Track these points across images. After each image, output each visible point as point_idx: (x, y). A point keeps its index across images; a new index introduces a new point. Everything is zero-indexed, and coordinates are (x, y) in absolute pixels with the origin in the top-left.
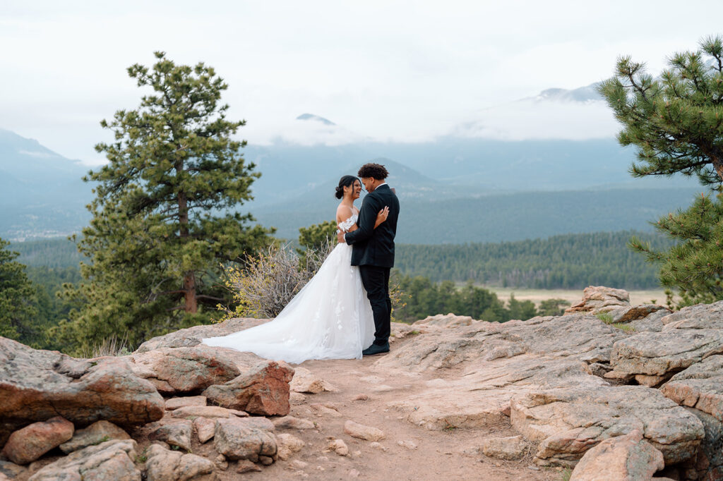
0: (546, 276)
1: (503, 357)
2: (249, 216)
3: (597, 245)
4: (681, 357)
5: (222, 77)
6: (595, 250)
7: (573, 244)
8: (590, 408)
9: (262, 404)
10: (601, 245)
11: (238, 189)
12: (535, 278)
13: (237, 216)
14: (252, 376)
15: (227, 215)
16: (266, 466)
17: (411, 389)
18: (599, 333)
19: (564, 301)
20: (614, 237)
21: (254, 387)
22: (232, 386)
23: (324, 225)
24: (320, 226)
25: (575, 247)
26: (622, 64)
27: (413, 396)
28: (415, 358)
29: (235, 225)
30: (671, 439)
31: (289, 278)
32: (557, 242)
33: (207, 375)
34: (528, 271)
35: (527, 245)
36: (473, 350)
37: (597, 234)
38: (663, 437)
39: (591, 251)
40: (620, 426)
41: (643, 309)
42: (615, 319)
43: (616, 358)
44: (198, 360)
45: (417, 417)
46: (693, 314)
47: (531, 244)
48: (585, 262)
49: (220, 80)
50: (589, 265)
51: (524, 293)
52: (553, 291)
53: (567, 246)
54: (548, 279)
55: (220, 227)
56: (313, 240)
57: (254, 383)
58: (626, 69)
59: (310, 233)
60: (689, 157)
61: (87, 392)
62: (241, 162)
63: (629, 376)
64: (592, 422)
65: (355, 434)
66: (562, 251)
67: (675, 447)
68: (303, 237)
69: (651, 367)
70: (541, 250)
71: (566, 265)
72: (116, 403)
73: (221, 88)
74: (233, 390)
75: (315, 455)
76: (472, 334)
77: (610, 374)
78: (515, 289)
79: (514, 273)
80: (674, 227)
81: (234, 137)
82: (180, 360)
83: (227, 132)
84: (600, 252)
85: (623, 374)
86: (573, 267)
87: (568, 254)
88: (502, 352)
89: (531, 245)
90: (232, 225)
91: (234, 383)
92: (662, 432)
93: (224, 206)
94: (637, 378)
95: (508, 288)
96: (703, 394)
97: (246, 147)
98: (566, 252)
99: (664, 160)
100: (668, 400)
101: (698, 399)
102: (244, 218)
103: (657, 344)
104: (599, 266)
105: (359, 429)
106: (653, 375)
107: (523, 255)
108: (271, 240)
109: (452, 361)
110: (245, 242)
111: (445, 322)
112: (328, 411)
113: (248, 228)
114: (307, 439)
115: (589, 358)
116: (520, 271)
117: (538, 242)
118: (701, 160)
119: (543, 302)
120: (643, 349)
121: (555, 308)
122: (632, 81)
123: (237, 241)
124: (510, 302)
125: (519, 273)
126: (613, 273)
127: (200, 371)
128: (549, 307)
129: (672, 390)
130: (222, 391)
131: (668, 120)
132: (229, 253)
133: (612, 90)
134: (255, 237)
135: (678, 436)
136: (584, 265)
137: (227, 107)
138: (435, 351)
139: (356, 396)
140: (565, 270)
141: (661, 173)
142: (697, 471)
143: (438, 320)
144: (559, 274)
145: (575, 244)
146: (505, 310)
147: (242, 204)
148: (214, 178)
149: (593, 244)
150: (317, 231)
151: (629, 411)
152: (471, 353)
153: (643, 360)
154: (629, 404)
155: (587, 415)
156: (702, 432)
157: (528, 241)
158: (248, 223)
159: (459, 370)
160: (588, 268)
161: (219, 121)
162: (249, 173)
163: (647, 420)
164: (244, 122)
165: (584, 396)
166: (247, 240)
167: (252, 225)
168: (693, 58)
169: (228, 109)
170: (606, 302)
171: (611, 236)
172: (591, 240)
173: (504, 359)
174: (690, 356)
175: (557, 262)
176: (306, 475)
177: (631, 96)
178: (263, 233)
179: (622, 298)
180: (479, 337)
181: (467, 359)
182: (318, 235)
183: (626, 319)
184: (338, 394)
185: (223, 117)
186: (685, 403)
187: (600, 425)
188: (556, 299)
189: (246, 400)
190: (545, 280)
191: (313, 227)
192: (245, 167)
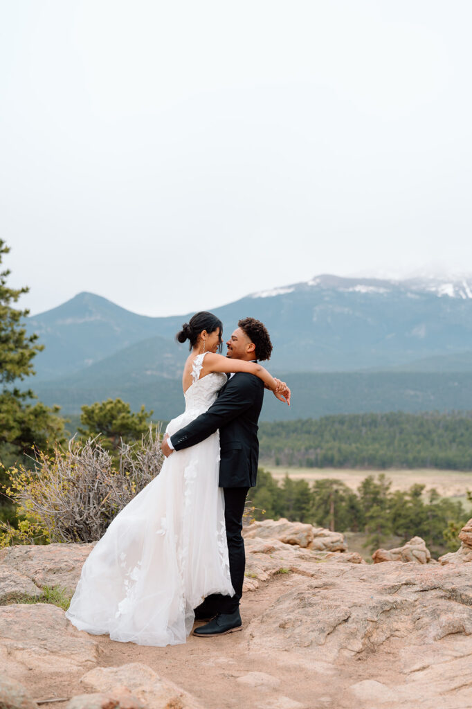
0: (317, 455)
1: (458, 633)
2: (30, 393)
3: (366, 426)
6: (364, 430)
7: (343, 424)
10: (370, 425)
11: (18, 363)
12: (306, 457)
13: (16, 392)
15: (5, 391)
19: (338, 480)
20: (382, 418)
23: (108, 403)
24: (103, 404)
25: (345, 428)
28: (316, 634)
29: (13, 403)
31: (96, 485)
32: (329, 421)
34: (300, 450)
35: (299, 425)
36: (403, 617)
37: (366, 415)
39: (361, 431)
47: (303, 424)
48: (355, 442)
50: (359, 445)
51: (297, 471)
52: (324, 470)
53: (337, 426)
54: (319, 458)
56: (96, 419)
59: (93, 412)
62: (21, 334)
66: (333, 431)
68: (85, 416)
70: (313, 429)
71: (336, 444)
76: (394, 589)
78: (286, 468)
79: (286, 451)
81: (16, 306)
83: (7, 300)
84: (369, 432)
86: (344, 446)
87: (339, 433)
88: (456, 625)
90: (10, 403)
97: (28, 317)
98: (336, 432)
102: (23, 396)
104: (368, 446)
107: (295, 434)
108: (53, 421)
110: (24, 422)
111: (277, 529)
113: (28, 407)
116: (293, 449)
117: (310, 422)
119: (317, 482)
123: (15, 421)
124: (284, 481)
125: (291, 452)
126: (381, 452)
128: (323, 486)
134: (36, 416)
136: (354, 445)
137: (8, 272)
138: (346, 621)
140: (336, 449)
143: (268, 528)
144: (330, 453)
145: (345, 424)
146: (279, 489)
147: (22, 380)
149: (363, 425)
150: (101, 409)
152: (402, 623)
157: (299, 421)
158: (28, 401)
159: (391, 658)
160: (357, 448)
162: (31, 345)
164: (28, 289)
166: (26, 419)
167: (33, 404)
172: (360, 420)
173: (460, 637)
175: (327, 442)
178: (44, 412)
180: (408, 595)
181: (397, 633)
182: (102, 414)
185: (3, 283)
188: (329, 478)
190: (316, 459)
191: (96, 405)
192: (26, 339)
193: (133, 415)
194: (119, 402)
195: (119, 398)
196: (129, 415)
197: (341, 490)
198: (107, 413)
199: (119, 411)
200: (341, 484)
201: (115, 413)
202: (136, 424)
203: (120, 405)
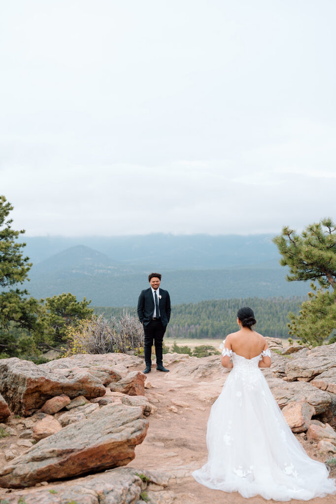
0: (196, 330)
2: (25, 292)
3: (231, 308)
4: (319, 369)
5: (10, 202)
6: (230, 311)
7: (215, 307)
8: (281, 391)
9: (135, 391)
10: (234, 307)
11: (20, 274)
12: (189, 331)
13: (18, 291)
14: (131, 378)
15: (11, 291)
16: (147, 416)
17: (192, 386)
18: (277, 359)
19: (211, 347)
20: (243, 302)
21: (133, 383)
22: (122, 383)
23: (63, 296)
24: (60, 297)
25: (216, 309)
26: (285, 230)
27: (195, 389)
28: (188, 373)
29: (16, 297)
30: (317, 403)
31: (104, 332)
32: (204, 305)
33: (110, 379)
34: (184, 326)
35: (184, 307)
36: (215, 368)
37: (231, 300)
38: (314, 402)
39: (228, 311)
40: (295, 398)
41: (296, 348)
42: (283, 353)
43: (288, 370)
44: (105, 371)
45: (202, 397)
46: (321, 350)
48: (223, 320)
49: (9, 204)
50: (226, 322)
51: (182, 341)
52: (201, 340)
53: (211, 308)
54: (198, 331)
55: (8, 298)
56: (55, 305)
57: (133, 381)
58: (287, 232)
59: (53, 301)
60: (315, 272)
61: (78, 383)
62: (19, 257)
63: (294, 378)
64: (283, 397)
65: (177, 404)
66: (208, 312)
67: (319, 406)
69: (305, 374)
70: (193, 311)
71: (210, 321)
72: (88, 388)
73: (9, 209)
74: (122, 385)
75: (163, 412)
77: (285, 378)
78: (175, 339)
79: (174, 327)
80: (310, 308)
81: (17, 241)
82: (96, 371)
83: (12, 237)
84: (233, 313)
85: (291, 378)
86: (216, 323)
87: (212, 314)
89: (186, 308)
90: (15, 297)
91: (121, 381)
92: (314, 400)
93: (7, 284)
94: (298, 379)
95: (170, 338)
96: (330, 384)
97: (25, 247)
98: (210, 313)
99: (303, 273)
100: (314, 387)
101: (327, 386)
102: (22, 293)
103: (307, 363)
104: (233, 322)
105: (179, 403)
106: (305, 377)
107: (181, 314)
108: (40, 307)
109: (206, 374)
110: (24, 309)
112: (160, 395)
113: (25, 299)
114: (158, 406)
115: (275, 371)
116: (179, 326)
117: (191, 305)
118: (320, 274)
119: (196, 348)
120: (301, 365)
121: (204, 351)
122: (290, 238)
123: (19, 308)
124: (173, 347)
125: (178, 327)
127: (107, 377)
128: (200, 351)
129: (315, 383)
130: (117, 385)
131: (307, 257)
132: (14, 315)
133: (280, 241)
134: (31, 305)
135: (320, 401)
136: (223, 322)
137: (12, 221)
138: (197, 369)
139: (169, 389)
140: (210, 325)
141: (301, 280)
142: (328, 419)
144: (205, 328)
145: (217, 307)
147: (22, 284)
148: (5, 267)
149: (229, 307)
150: (59, 300)
151: (298, 392)
153: (301, 370)
154: (298, 389)
155: (280, 394)
156: (330, 400)
157: (184, 305)
158: (25, 296)
159: (210, 378)
160: (225, 324)
161: (6, 230)
162: (25, 263)
163: (306, 395)
164: (24, 231)
165: (277, 386)
166: (25, 307)
167: (28, 298)
168: (317, 227)
169: (13, 222)
170: (271, 345)
171: (241, 301)
172: (227, 304)
174: (322, 368)
175: (204, 320)
176: (165, 420)
177: (289, 245)
178: (35, 302)
179: (278, 343)
181: (213, 373)
182: (59, 303)
183: (288, 353)
184: (159, 388)
185: (9, 227)
186: (322, 388)
187: (286, 398)
188: (206, 345)
189: (128, 389)
190: (196, 332)
191: (55, 297)
192: (22, 260)
193: (78, 303)
194: (70, 295)
195: (70, 293)
196: (76, 303)
197: (213, 353)
198: (62, 302)
199: (70, 301)
200: (213, 349)
201: (67, 302)
202: (80, 309)
203: (71, 297)
